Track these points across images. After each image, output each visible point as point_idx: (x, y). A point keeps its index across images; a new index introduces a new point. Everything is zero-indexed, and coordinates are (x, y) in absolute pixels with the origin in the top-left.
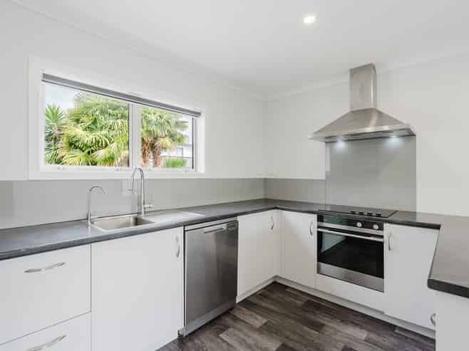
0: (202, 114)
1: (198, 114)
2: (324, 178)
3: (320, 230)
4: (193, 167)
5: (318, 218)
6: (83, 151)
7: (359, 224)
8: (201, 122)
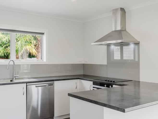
0: (45, 34)
1: (43, 34)
2: (106, 64)
3: (94, 89)
4: (41, 59)
5: (93, 83)
6: (2, 47)
7: (105, 86)
8: (44, 37)
